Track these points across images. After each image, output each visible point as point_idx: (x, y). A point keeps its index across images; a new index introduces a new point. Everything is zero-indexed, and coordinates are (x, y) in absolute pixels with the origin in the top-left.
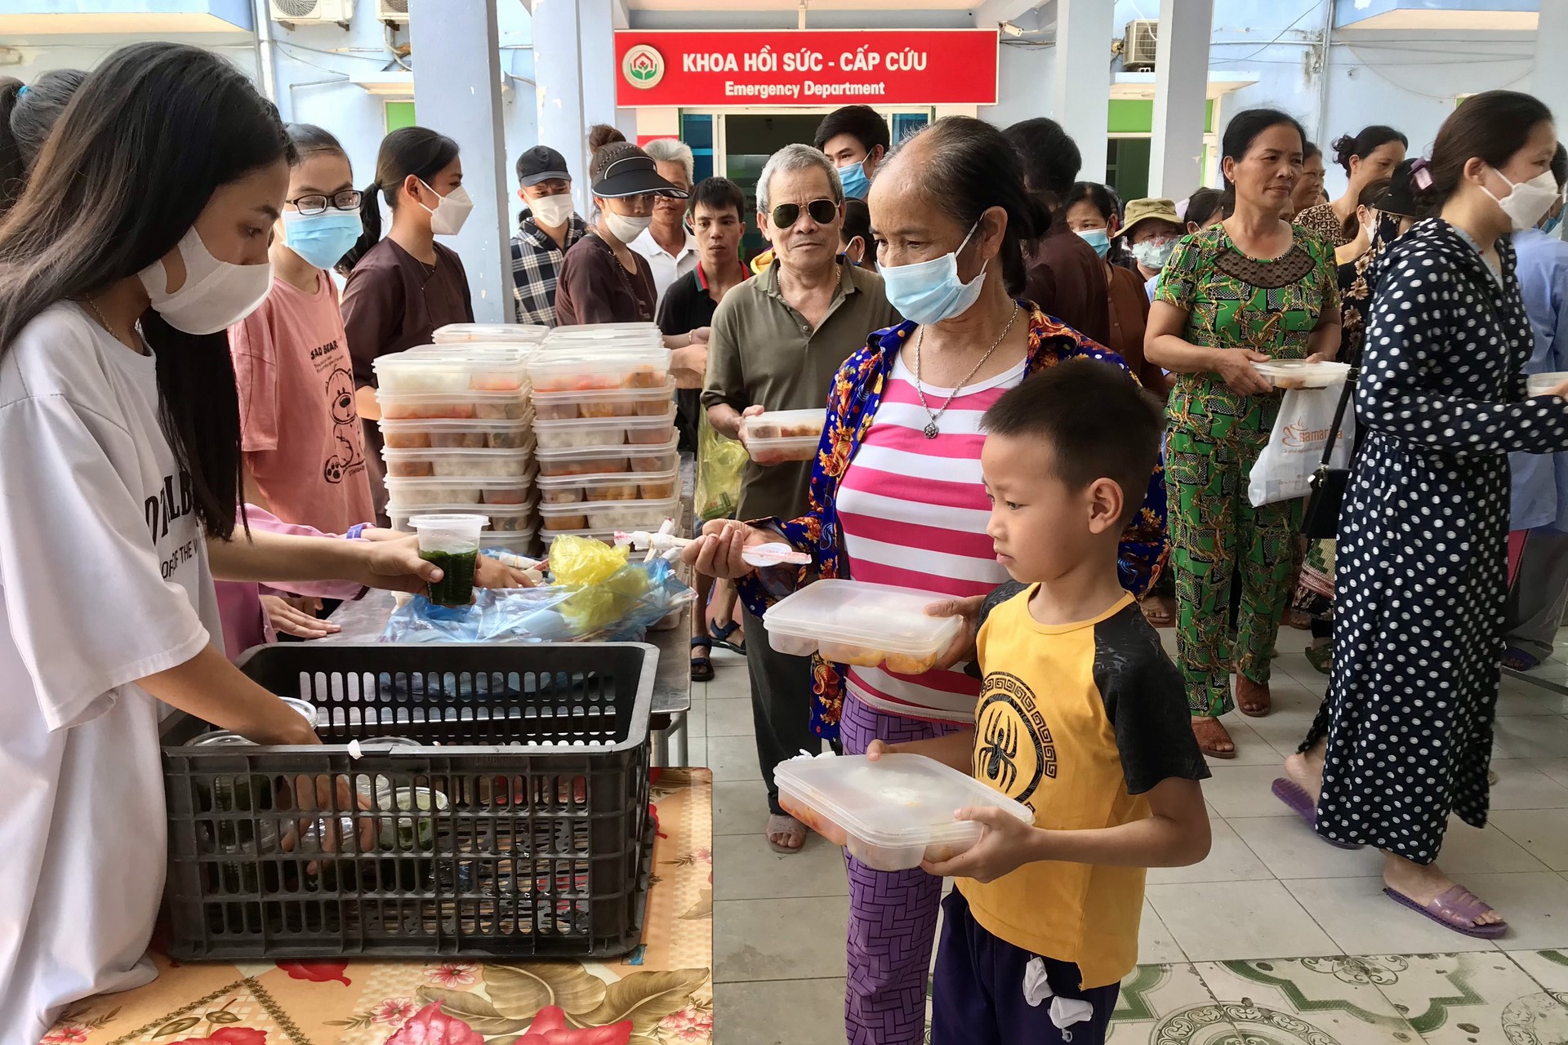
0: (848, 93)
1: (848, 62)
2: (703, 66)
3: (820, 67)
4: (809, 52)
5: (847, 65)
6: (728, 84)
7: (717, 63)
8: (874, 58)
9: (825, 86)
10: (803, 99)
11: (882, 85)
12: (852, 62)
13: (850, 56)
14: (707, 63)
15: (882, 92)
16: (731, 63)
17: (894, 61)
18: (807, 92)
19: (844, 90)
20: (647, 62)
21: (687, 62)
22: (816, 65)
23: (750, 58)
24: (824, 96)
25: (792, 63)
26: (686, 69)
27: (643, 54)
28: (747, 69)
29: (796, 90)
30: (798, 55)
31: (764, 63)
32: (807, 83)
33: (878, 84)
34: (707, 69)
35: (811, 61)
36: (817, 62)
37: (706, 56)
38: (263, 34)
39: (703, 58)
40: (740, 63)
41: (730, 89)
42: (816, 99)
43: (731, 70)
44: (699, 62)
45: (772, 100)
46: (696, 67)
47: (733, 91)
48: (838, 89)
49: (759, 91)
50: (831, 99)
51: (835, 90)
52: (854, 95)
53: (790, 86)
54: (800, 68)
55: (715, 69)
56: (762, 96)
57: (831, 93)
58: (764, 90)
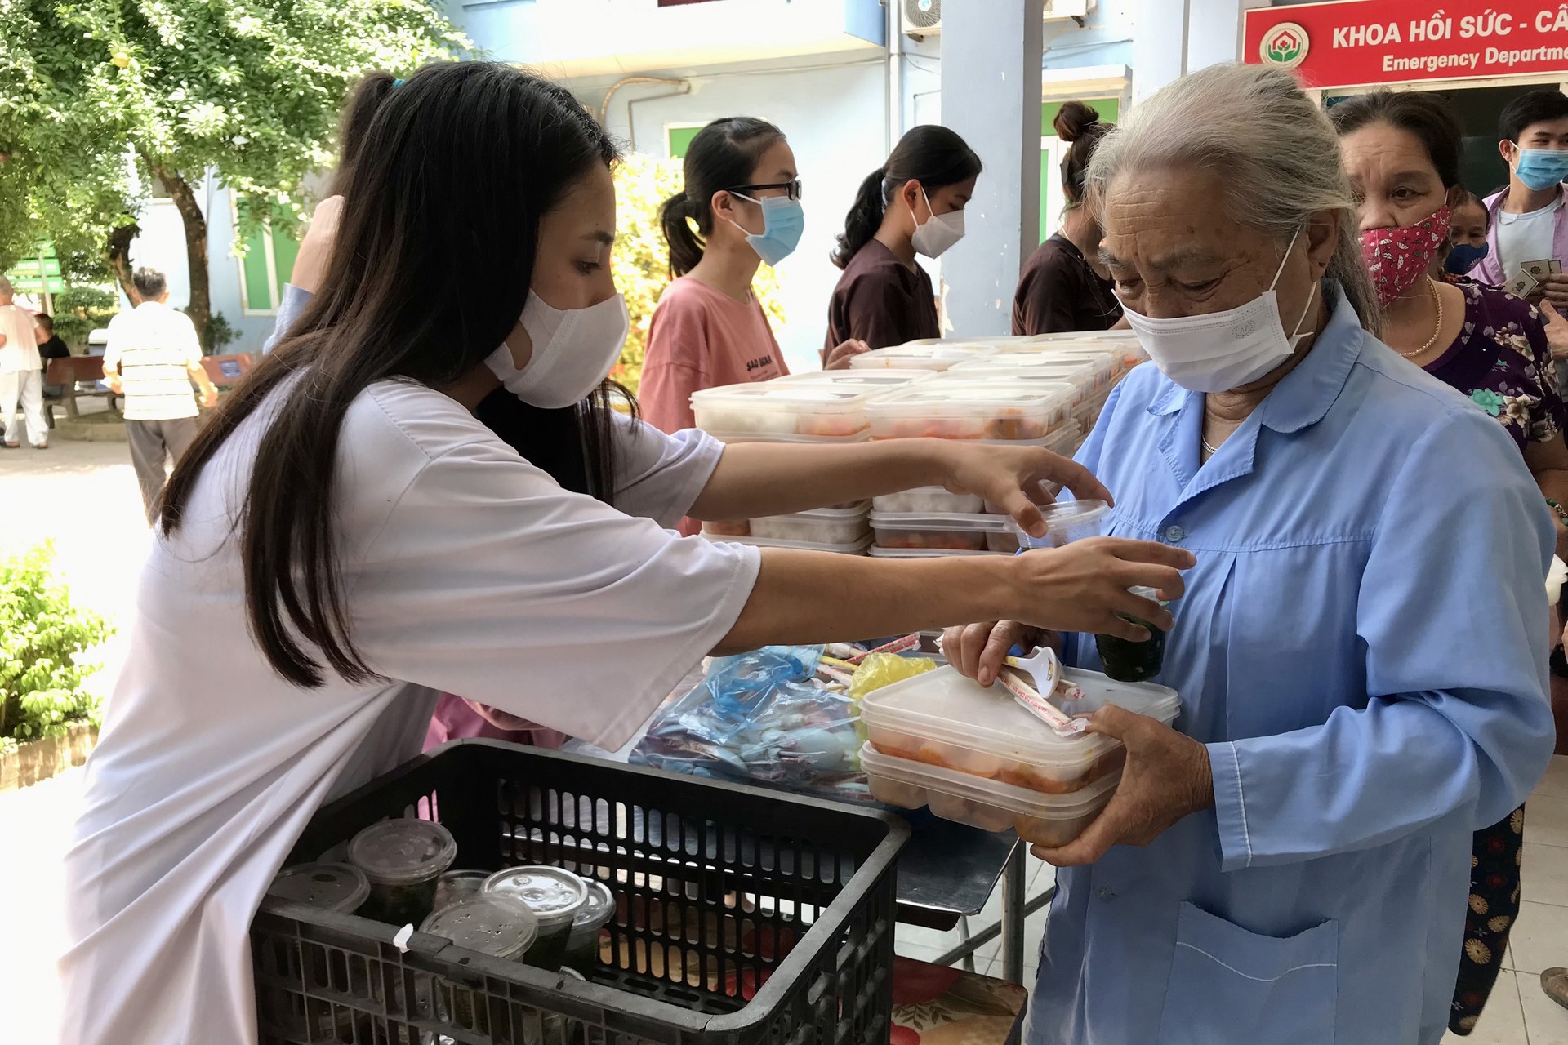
0: (1542, 58)
1: (1545, 21)
2: (1357, 41)
3: (1508, 30)
4: (1495, 14)
5: (1544, 25)
6: (1386, 58)
7: (1375, 35)
9: (1512, 53)
10: (1482, 69)
12: (1552, 21)
13: (1549, 15)
14: (1362, 36)
16: (1393, 33)
18: (1488, 61)
19: (1538, 55)
20: (1289, 41)
21: (1338, 37)
22: (1503, 28)
23: (1418, 26)
24: (1511, 64)
25: (1472, 29)
26: (1335, 45)
27: (1285, 33)
28: (1412, 39)
29: (1474, 59)
30: (1480, 19)
31: (1435, 30)
32: (1488, 50)
34: (1361, 43)
35: (1497, 24)
36: (1504, 24)
37: (1362, 28)
38: (894, 47)
39: (1357, 31)
40: (1405, 32)
41: (1388, 63)
42: (1500, 69)
43: (1392, 42)
44: (1353, 36)
45: (1441, 72)
46: (1348, 42)
47: (1392, 66)
48: (1529, 55)
49: (1426, 63)
50: (1520, 67)
51: (1526, 55)
52: (1552, 61)
53: (1466, 56)
54: (1481, 33)
55: (1371, 42)
56: (1429, 70)
57: (1520, 60)
58: (1432, 62)
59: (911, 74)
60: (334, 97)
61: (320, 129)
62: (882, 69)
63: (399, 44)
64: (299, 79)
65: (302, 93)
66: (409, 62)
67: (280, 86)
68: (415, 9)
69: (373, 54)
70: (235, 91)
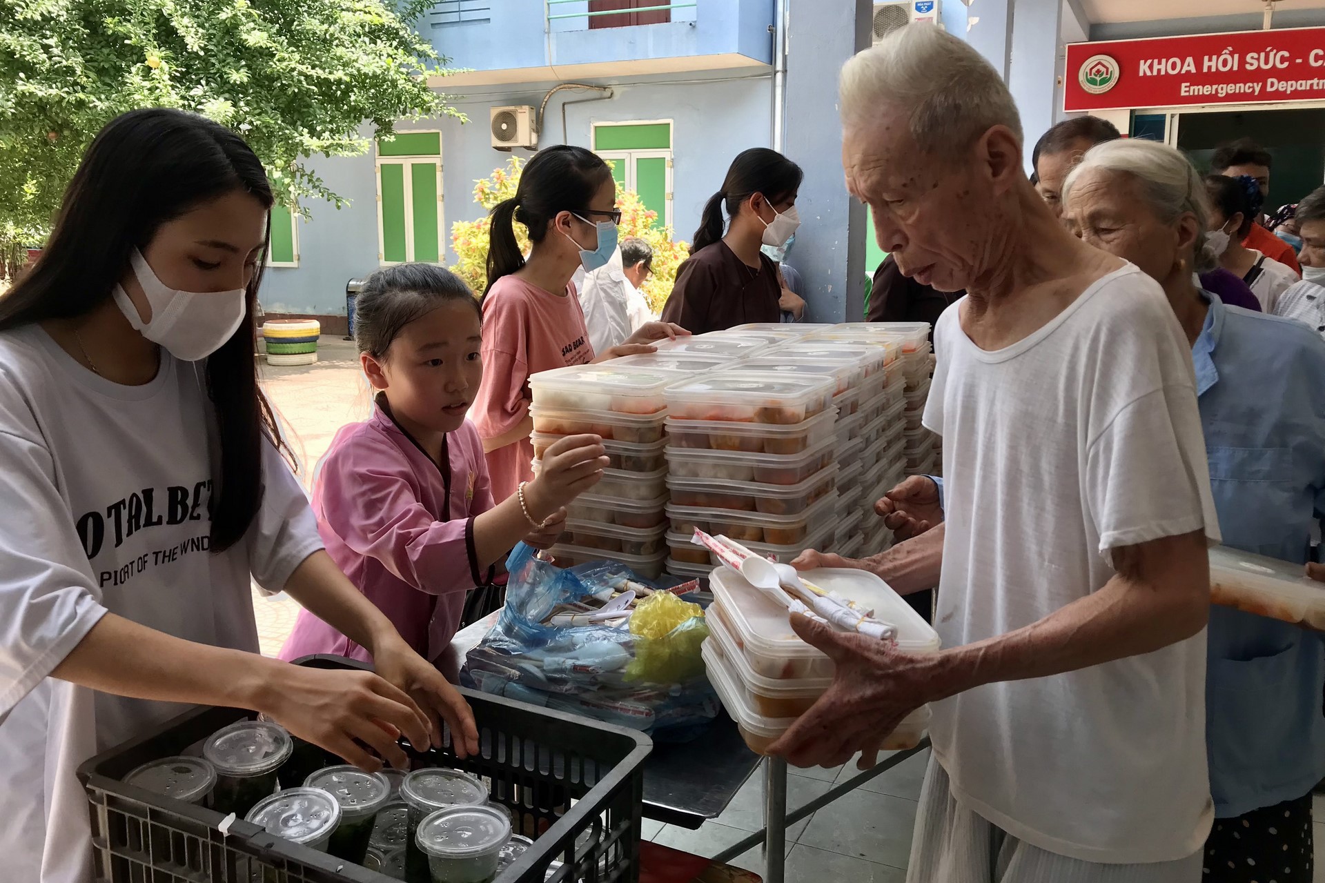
0: (1315, 87)
1: (1317, 58)
2: (1159, 71)
3: (1286, 64)
4: (1275, 51)
5: (1316, 61)
6: (1183, 85)
7: (1174, 66)
9: (1290, 83)
10: (1264, 95)
12: (1322, 58)
13: (1321, 52)
14: (1163, 67)
16: (1190, 65)
18: (1269, 89)
19: (1312, 85)
20: (1103, 69)
21: (1144, 68)
22: (1282, 62)
23: (1210, 60)
25: (1255, 63)
26: (1141, 74)
27: (1100, 63)
28: (1205, 70)
29: (1257, 87)
30: (1263, 55)
31: (1225, 63)
32: (1270, 81)
34: (1163, 73)
35: (1277, 59)
36: (1283, 60)
37: (1164, 61)
38: (780, 66)
39: (1160, 63)
40: (1199, 64)
41: (1185, 89)
42: (1279, 95)
43: (1188, 72)
44: (1156, 67)
45: (1230, 98)
46: (1152, 71)
47: (1189, 91)
48: (1303, 85)
49: (1217, 90)
50: (1296, 95)
51: (1301, 85)
53: (1251, 85)
54: (1263, 66)
55: (1171, 72)
56: (1220, 95)
57: (1296, 89)
58: (1222, 89)
60: (322, 94)
61: (310, 119)
62: (769, 83)
63: (378, 52)
64: (295, 80)
65: (296, 90)
66: (384, 68)
67: (279, 84)
68: (393, 25)
69: (356, 61)
70: (242, 88)
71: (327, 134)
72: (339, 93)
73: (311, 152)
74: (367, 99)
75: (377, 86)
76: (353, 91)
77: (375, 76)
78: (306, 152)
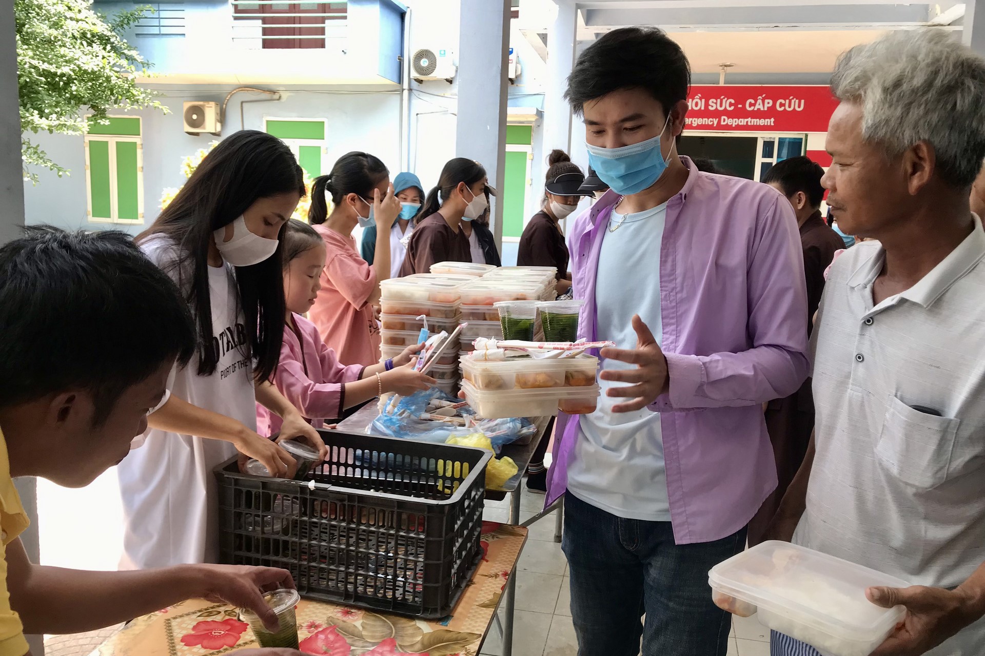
0: (749, 124)
1: (751, 105)
3: (732, 108)
4: (726, 99)
5: (750, 107)
8: (769, 103)
9: (734, 120)
10: (720, 127)
11: (772, 120)
12: (754, 105)
13: (753, 101)
15: (772, 124)
17: (781, 105)
18: (722, 123)
19: (747, 122)
22: (730, 107)
24: (734, 126)
25: (714, 105)
29: (716, 122)
30: (719, 100)
31: (697, 104)
32: (723, 117)
33: (770, 119)
35: (727, 104)
36: (731, 105)
38: (406, 86)
42: (728, 127)
45: (700, 127)
48: (743, 122)
49: (692, 121)
50: (738, 128)
51: (741, 122)
52: (754, 126)
53: (711, 119)
54: (719, 108)
56: (693, 125)
57: (738, 124)
58: (695, 121)
59: (415, 101)
60: (47, 83)
61: (39, 103)
62: (398, 97)
63: (94, 54)
64: (27, 71)
65: (28, 80)
66: (101, 66)
68: (105, 33)
69: (78, 59)
71: (54, 116)
72: (61, 83)
73: (39, 129)
74: (86, 90)
75: (94, 80)
76: (73, 83)
77: (93, 72)
78: (35, 129)
